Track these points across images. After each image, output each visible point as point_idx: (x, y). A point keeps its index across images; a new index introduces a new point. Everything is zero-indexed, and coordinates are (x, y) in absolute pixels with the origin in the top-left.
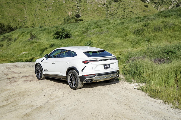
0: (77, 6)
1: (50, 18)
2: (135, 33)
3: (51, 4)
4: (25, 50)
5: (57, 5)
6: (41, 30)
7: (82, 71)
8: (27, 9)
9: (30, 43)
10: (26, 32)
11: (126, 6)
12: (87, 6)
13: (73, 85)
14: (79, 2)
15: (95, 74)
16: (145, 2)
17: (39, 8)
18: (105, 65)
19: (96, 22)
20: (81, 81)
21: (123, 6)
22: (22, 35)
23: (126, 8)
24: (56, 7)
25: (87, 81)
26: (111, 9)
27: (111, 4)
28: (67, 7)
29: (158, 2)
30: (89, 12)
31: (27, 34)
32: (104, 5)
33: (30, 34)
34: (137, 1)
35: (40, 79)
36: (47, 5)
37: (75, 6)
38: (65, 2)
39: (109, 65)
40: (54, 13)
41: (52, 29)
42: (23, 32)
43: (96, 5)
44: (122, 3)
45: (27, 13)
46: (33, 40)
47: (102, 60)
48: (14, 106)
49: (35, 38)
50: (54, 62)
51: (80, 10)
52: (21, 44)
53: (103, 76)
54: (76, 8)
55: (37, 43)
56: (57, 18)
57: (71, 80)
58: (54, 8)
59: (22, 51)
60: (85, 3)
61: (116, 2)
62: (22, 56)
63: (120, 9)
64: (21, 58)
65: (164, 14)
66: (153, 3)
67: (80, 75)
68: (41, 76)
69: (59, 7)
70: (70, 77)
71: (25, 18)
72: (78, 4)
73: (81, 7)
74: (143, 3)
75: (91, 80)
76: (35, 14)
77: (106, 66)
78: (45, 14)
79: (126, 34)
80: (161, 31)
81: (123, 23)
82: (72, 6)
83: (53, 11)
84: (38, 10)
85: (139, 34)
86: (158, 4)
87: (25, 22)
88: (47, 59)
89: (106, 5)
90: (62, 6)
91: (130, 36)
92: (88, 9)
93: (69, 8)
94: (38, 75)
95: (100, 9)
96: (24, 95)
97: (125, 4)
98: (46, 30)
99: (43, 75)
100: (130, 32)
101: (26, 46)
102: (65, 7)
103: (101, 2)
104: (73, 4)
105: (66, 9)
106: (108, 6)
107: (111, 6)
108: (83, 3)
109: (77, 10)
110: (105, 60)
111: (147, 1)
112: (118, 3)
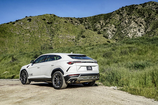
0: (51, 41)
1: (27, 49)
2: (104, 56)
3: (29, 38)
4: (7, 70)
5: (33, 39)
6: (21, 54)
7: (67, 71)
8: (7, 41)
9: (12, 65)
10: (8, 57)
11: (92, 41)
12: (59, 40)
13: (57, 85)
14: (52, 37)
15: (79, 74)
16: (108, 39)
17: (18, 41)
18: (87, 67)
19: (70, 48)
20: (66, 80)
21: (89, 41)
22: (4, 59)
23: (92, 43)
24: (32, 40)
25: (71, 80)
26: (79, 43)
27: (79, 39)
28: (42, 41)
29: (118, 39)
30: (60, 46)
31: (9, 58)
32: (73, 40)
33: (11, 57)
34: (101, 38)
35: (25, 84)
36: (25, 39)
37: (48, 41)
38: (40, 37)
39: (91, 67)
40: (30, 45)
41: (31, 54)
42: (5, 57)
43: (66, 40)
44: (88, 39)
45: (8, 45)
46: (14, 62)
47: (85, 62)
48: (4, 98)
49: (16, 60)
50: (39, 66)
51: (53, 44)
52: (3, 65)
53: (86, 76)
54: (49, 42)
55: (18, 65)
56: (33, 49)
57: (55, 81)
58: (31, 41)
59: (5, 71)
60: (57, 38)
61: (83, 37)
62: (4, 75)
63: (86, 43)
64: (4, 76)
65: (129, 41)
66: (114, 40)
67: (64, 75)
68: (26, 82)
69: (35, 41)
70: (55, 79)
71: (6, 49)
72: (51, 38)
73: (53, 41)
74: (106, 39)
75: (75, 80)
76: (15, 46)
77: (89, 68)
78: (23, 47)
79: (97, 57)
80: (127, 54)
81: (93, 49)
82: (46, 40)
83: (30, 44)
84: (17, 43)
85: (108, 57)
86: (118, 41)
87: (5, 52)
88: (32, 65)
89: (75, 40)
90: (38, 40)
91: (100, 58)
92: (60, 43)
93: (43, 42)
94: (23, 80)
95: (70, 43)
96: (12, 92)
97: (91, 39)
98: (26, 54)
99: (28, 80)
100: (100, 55)
101: (8, 67)
102: (40, 41)
103: (70, 38)
104: (47, 38)
105: (41, 43)
106: (77, 41)
107: (79, 41)
108: (55, 38)
109: (50, 43)
110: (88, 62)
111: (110, 38)
112: (85, 38)
